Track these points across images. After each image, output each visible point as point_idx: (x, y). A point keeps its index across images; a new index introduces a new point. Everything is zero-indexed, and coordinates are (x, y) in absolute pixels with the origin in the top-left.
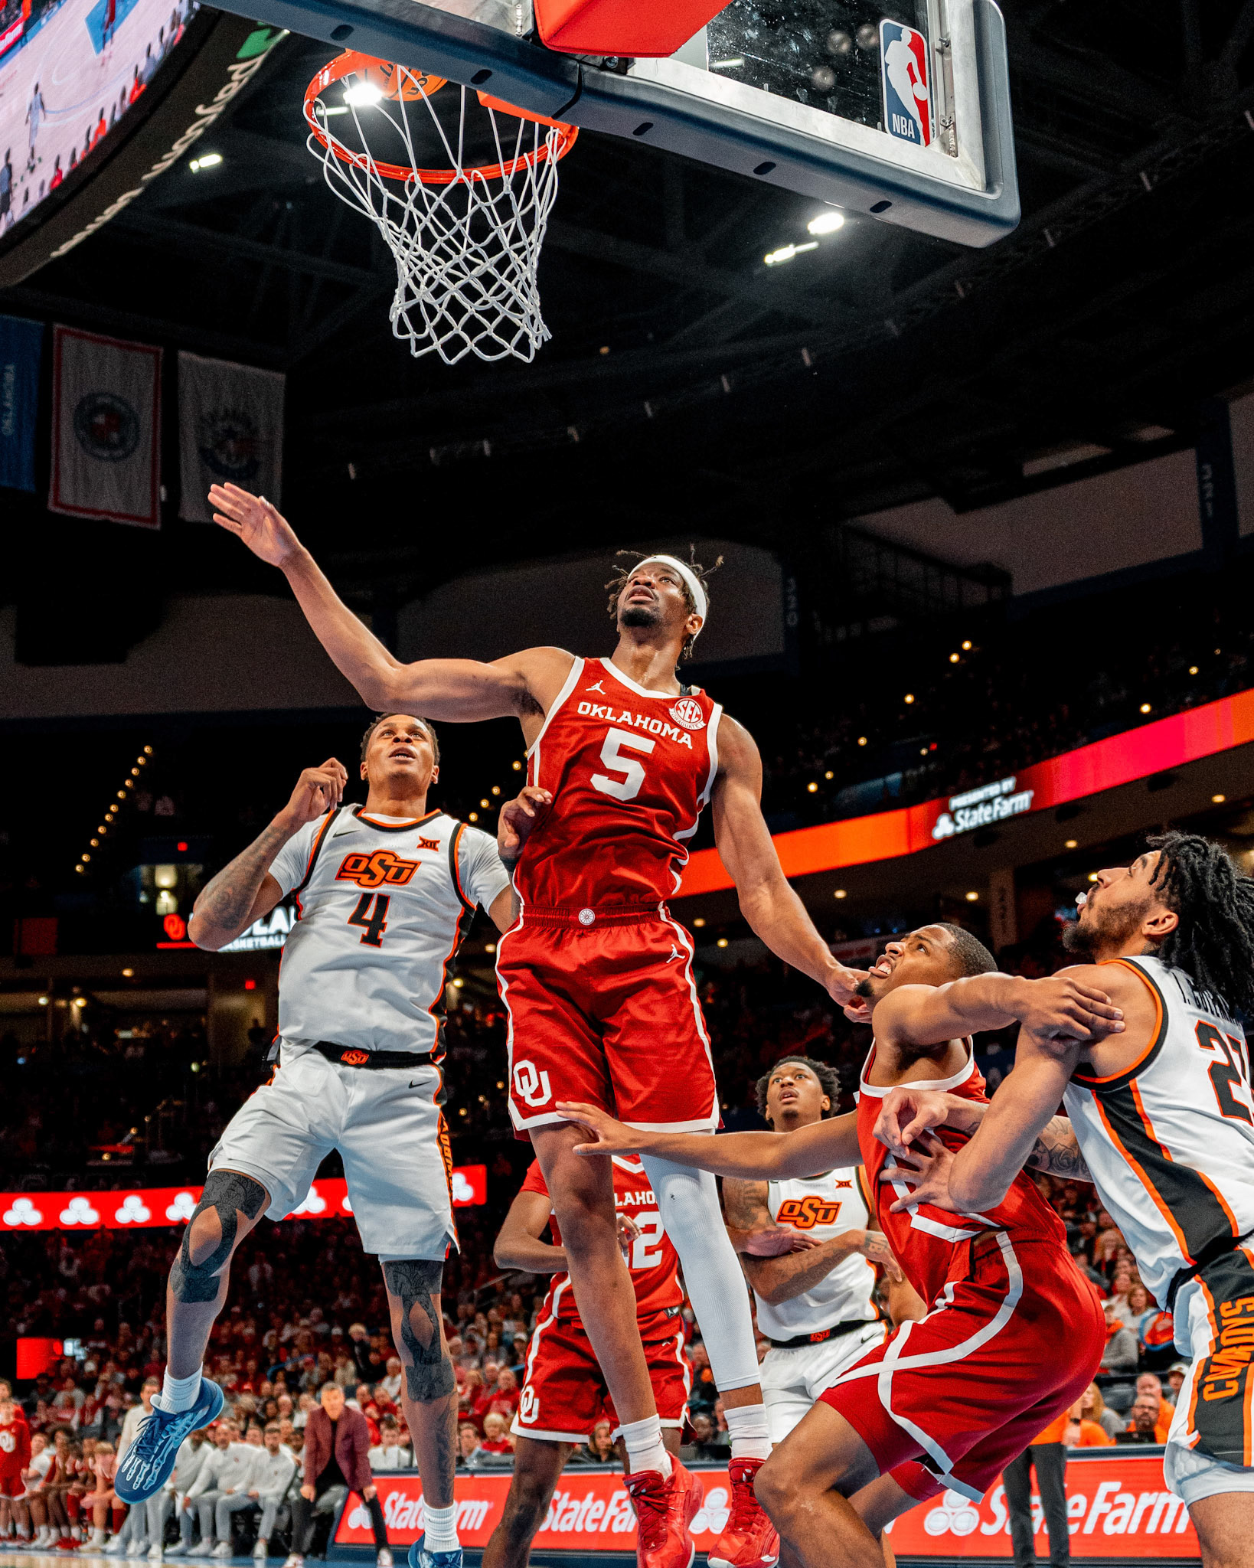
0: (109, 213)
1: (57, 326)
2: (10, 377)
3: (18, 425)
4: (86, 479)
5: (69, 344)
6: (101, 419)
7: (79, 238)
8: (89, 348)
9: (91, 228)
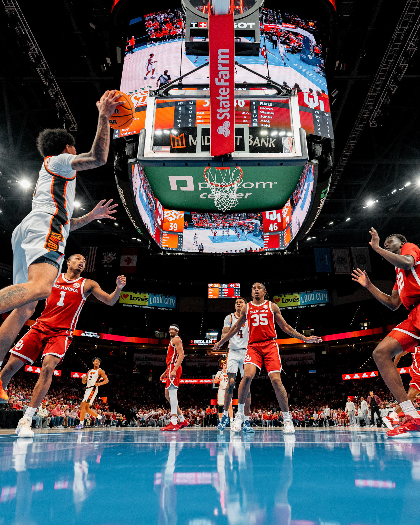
0: (312, 226)
1: (332, 248)
2: (326, 257)
3: (328, 263)
4: (340, 269)
5: (334, 250)
6: (341, 260)
7: (308, 231)
8: (337, 250)
9: (310, 228)
